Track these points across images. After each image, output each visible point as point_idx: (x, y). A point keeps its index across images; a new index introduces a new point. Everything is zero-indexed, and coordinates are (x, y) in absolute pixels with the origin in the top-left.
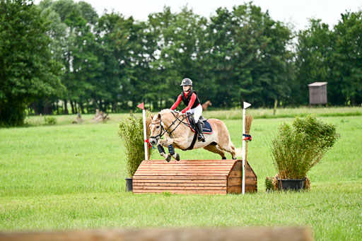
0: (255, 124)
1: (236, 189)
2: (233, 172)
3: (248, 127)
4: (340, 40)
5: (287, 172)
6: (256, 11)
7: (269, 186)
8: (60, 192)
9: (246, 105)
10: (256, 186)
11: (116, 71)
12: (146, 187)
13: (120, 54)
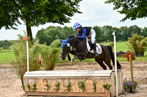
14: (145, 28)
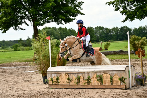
4: (139, 30)
11: (107, 36)
13: (108, 34)
14: (135, 28)
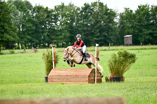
0: (101, 53)
1: (93, 81)
2: (91, 74)
3: (98, 54)
5: (115, 74)
6: (101, 4)
7: (107, 80)
8: (16, 83)
9: (97, 45)
10: (101, 80)
12: (53, 81)
